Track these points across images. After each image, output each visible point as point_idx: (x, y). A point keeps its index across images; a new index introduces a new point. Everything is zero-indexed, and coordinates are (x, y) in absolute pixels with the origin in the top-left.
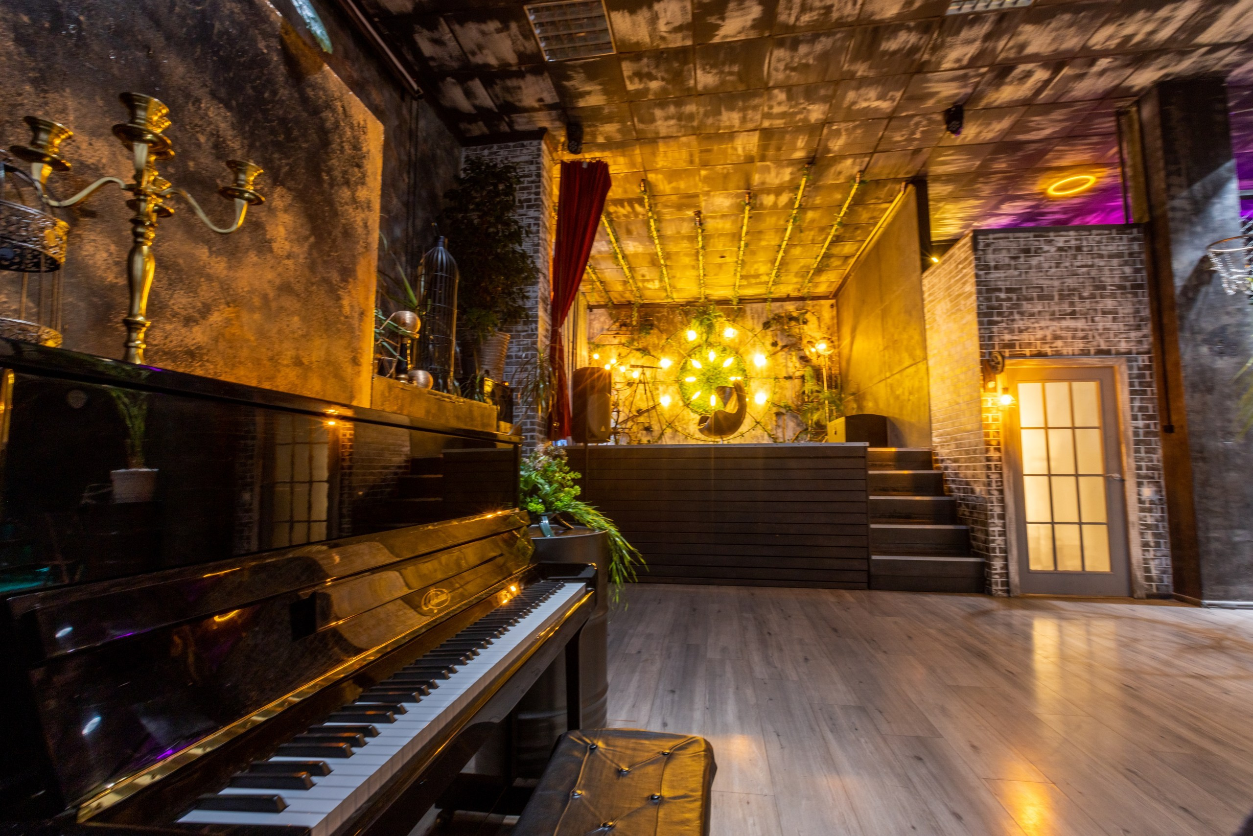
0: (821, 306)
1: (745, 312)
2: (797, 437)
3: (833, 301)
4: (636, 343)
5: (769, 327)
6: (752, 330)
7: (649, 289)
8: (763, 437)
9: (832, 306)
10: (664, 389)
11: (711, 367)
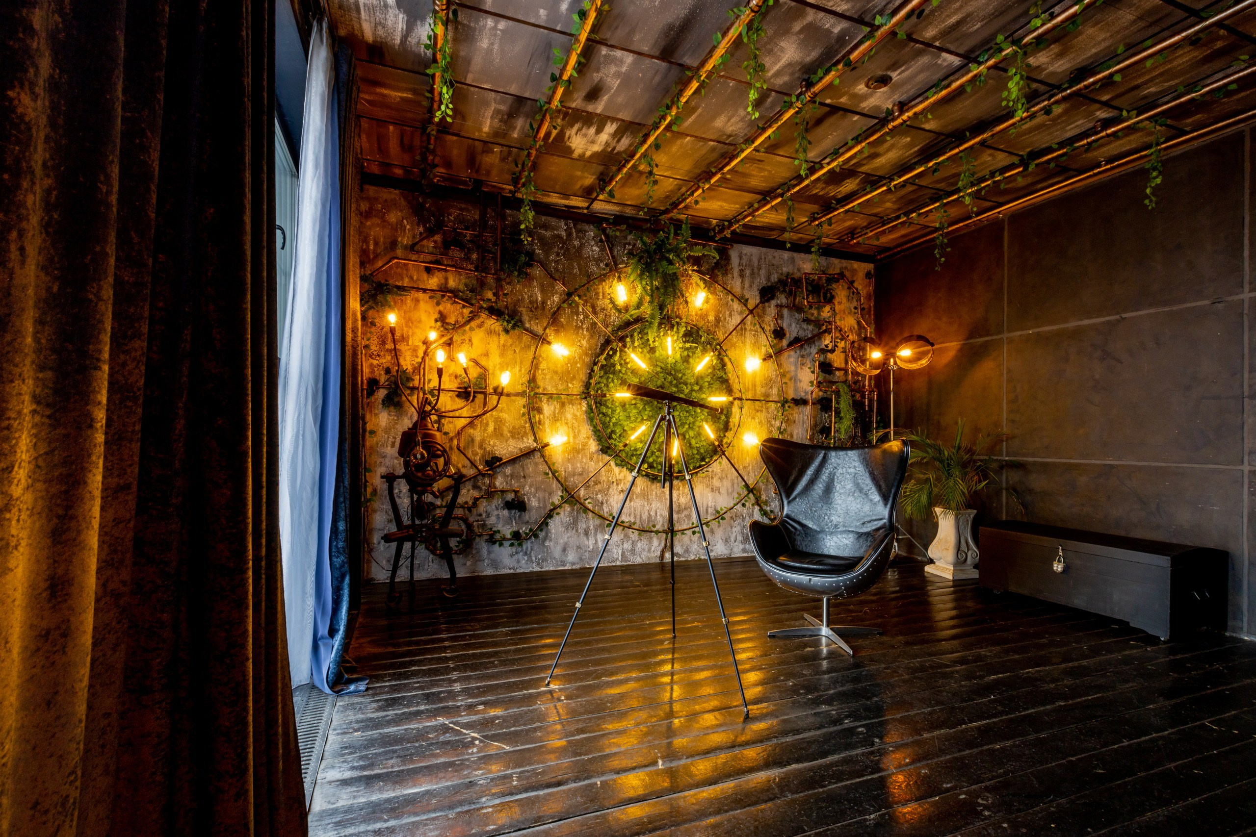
3: (872, 267)
10: (554, 412)
11: (661, 368)
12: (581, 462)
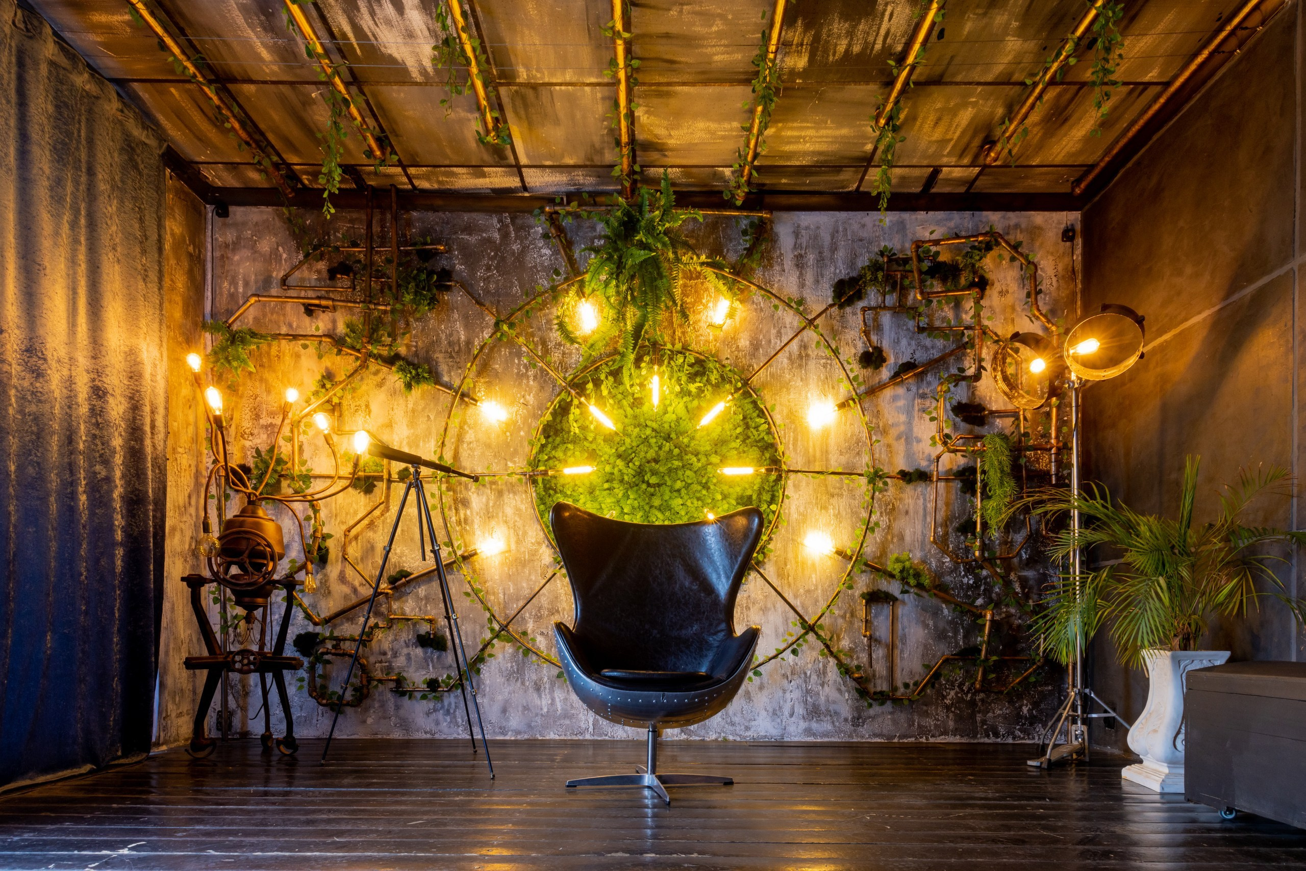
0: (1035, 232)
1: (773, 240)
2: (937, 676)
3: (1073, 217)
5: (859, 295)
6: (798, 305)
8: (822, 673)
9: (1068, 235)
10: (487, 505)
11: (653, 430)
12: (529, 580)
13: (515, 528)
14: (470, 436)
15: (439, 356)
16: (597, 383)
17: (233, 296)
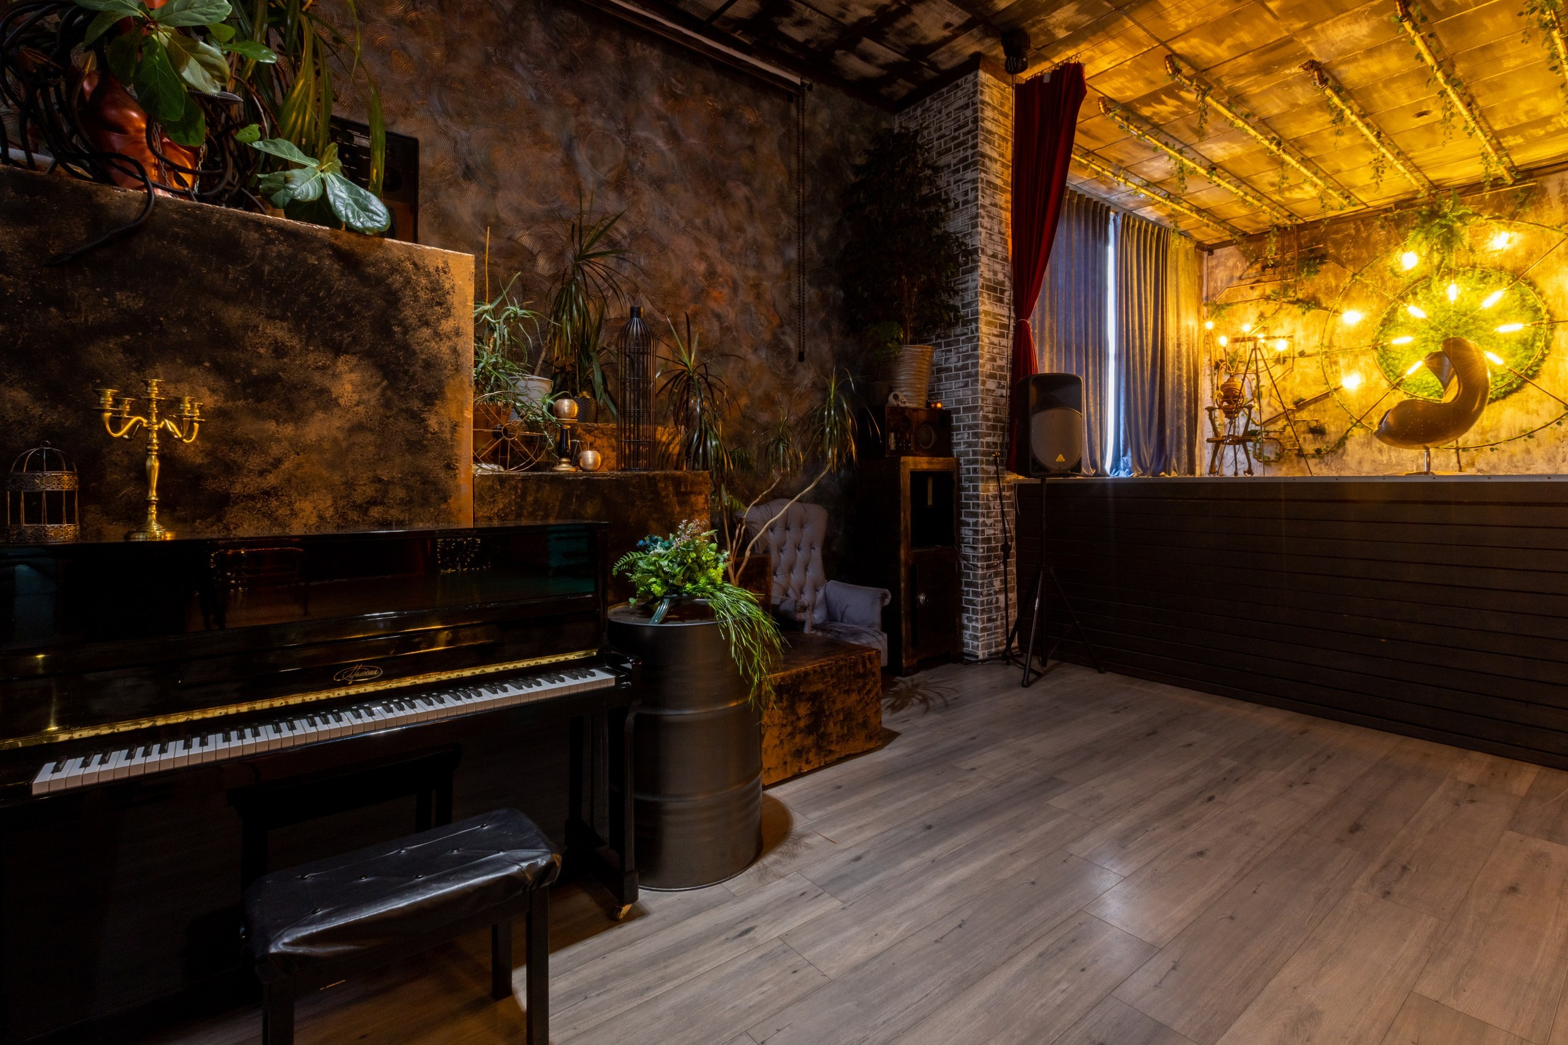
4: (1291, 293)
7: (1302, 200)
13: (1366, 372)
14: (1338, 330)
15: (1320, 296)
16: (1415, 294)
17: (1215, 288)
